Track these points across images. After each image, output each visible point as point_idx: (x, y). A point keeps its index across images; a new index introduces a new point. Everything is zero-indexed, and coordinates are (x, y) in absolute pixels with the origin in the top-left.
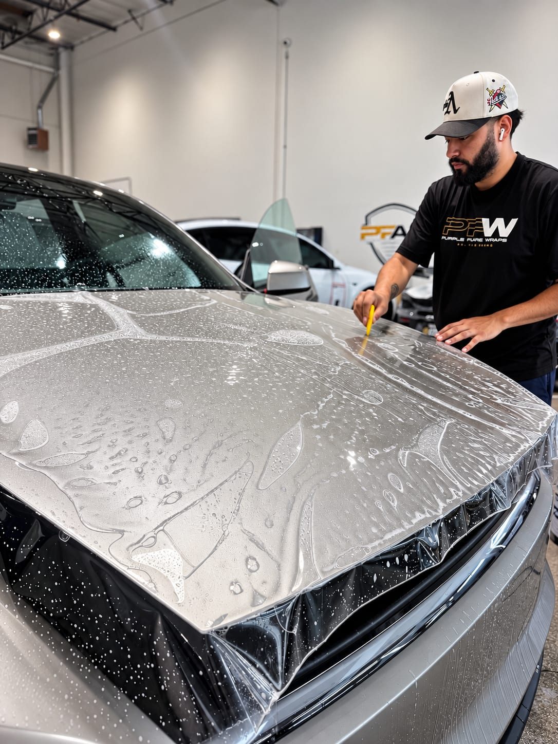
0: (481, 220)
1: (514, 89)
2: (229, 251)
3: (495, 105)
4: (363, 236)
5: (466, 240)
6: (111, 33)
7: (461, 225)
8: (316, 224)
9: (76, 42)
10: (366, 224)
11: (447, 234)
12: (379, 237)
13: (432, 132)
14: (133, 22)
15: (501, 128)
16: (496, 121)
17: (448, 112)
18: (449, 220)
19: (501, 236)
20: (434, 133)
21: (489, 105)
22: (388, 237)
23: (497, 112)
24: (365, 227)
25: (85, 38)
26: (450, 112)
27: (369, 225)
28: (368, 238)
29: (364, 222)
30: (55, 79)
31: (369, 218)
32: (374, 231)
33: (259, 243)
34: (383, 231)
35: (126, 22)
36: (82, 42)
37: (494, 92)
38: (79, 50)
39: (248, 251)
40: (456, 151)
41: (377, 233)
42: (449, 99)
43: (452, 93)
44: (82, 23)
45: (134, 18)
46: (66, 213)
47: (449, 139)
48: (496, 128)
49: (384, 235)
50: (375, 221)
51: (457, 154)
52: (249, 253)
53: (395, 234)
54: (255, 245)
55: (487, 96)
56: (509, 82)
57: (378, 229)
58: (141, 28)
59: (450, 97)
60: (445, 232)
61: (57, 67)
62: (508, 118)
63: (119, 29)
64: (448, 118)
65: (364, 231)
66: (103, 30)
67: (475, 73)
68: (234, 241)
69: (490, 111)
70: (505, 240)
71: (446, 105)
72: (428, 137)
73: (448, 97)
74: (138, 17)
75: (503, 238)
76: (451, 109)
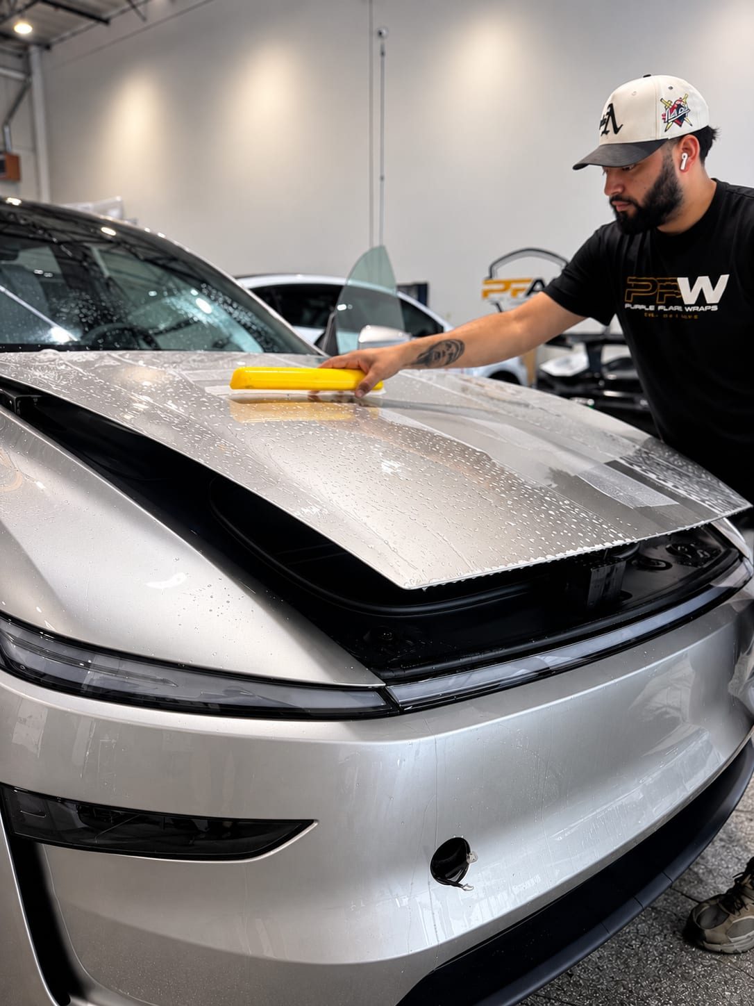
0: (676, 281)
1: (701, 97)
2: (307, 315)
3: (673, 121)
4: (486, 294)
5: (656, 308)
6: (101, 26)
7: (647, 286)
8: (420, 279)
9: (54, 40)
10: (491, 277)
11: (631, 301)
12: (508, 294)
13: (583, 160)
14: (133, 12)
15: (682, 153)
16: (675, 143)
17: (605, 132)
18: (631, 280)
19: (708, 302)
20: (586, 162)
21: (665, 122)
22: (521, 295)
23: (676, 131)
24: (490, 281)
25: (67, 34)
26: (608, 131)
27: (495, 278)
28: (495, 297)
29: (487, 274)
30: (25, 88)
31: (495, 268)
32: (501, 287)
33: (347, 305)
34: (514, 286)
35: (123, 12)
36: (62, 40)
37: (672, 104)
38: (57, 49)
39: (332, 316)
40: (618, 186)
41: (504, 290)
42: (608, 114)
43: (611, 106)
44: (61, 12)
45: (134, 7)
46: (81, 262)
47: (608, 169)
48: (676, 153)
49: (516, 292)
50: (503, 273)
51: (619, 190)
52: (333, 319)
53: (531, 291)
54: (341, 307)
55: (662, 110)
56: (694, 90)
57: (507, 284)
58: (144, 19)
59: (609, 110)
60: (629, 298)
61: (28, 72)
62: (693, 140)
63: (112, 21)
64: (605, 140)
65: (487, 287)
66: (92, 22)
67: (645, 77)
68: (313, 302)
69: (666, 131)
70: (715, 308)
71: (604, 122)
72: (577, 167)
73: (606, 110)
74: (140, 4)
75: (711, 305)
76: (610, 127)
